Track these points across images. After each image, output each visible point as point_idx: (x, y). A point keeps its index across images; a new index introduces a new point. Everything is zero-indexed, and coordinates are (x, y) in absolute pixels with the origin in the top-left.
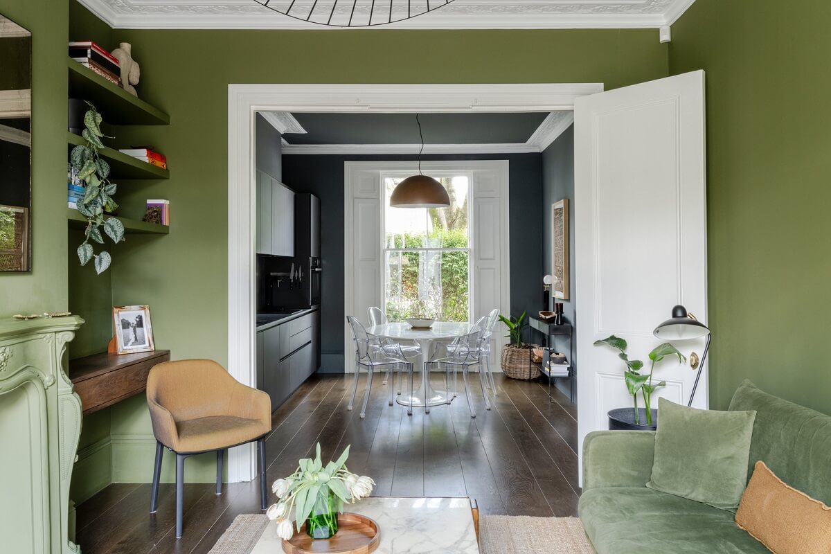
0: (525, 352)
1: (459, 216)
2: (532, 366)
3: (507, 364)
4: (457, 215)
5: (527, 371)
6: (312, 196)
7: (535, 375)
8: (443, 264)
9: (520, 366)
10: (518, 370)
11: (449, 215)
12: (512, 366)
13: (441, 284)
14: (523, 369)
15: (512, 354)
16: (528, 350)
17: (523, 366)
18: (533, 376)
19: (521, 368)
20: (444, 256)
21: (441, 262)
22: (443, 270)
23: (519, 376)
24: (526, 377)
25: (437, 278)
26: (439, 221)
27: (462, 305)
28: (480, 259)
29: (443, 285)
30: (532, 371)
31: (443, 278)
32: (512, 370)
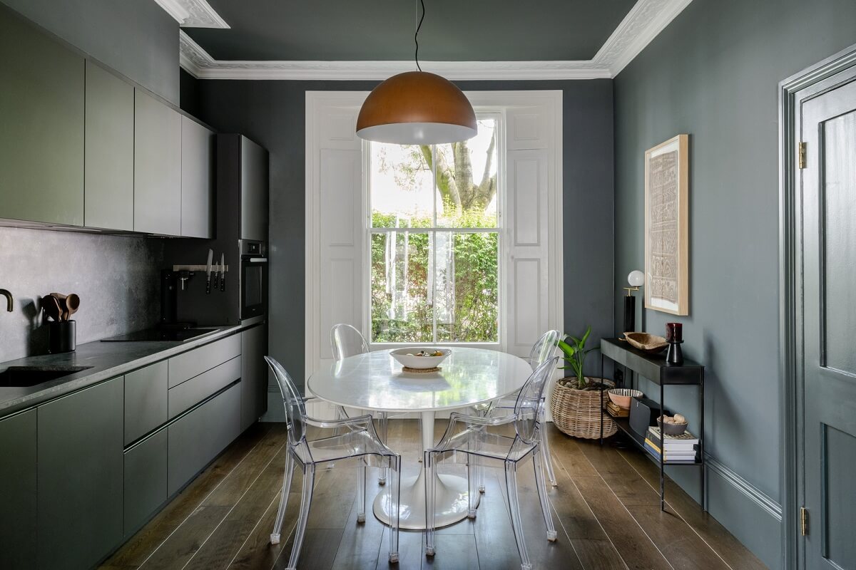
0: (594, 396)
1: (477, 194)
2: (606, 418)
3: (563, 414)
4: (474, 194)
5: (597, 426)
6: (243, 138)
7: (609, 431)
8: (457, 254)
9: (584, 419)
10: (582, 425)
11: (464, 193)
12: (570, 417)
13: (454, 279)
14: (591, 424)
15: (572, 399)
16: (598, 392)
17: (590, 419)
18: (605, 435)
19: (587, 423)
20: (457, 243)
21: (454, 250)
22: (456, 261)
23: (582, 434)
24: (595, 435)
25: (448, 271)
26: (452, 199)
27: (481, 306)
28: (517, 245)
29: (457, 281)
30: (605, 427)
31: (456, 271)
32: (571, 424)
